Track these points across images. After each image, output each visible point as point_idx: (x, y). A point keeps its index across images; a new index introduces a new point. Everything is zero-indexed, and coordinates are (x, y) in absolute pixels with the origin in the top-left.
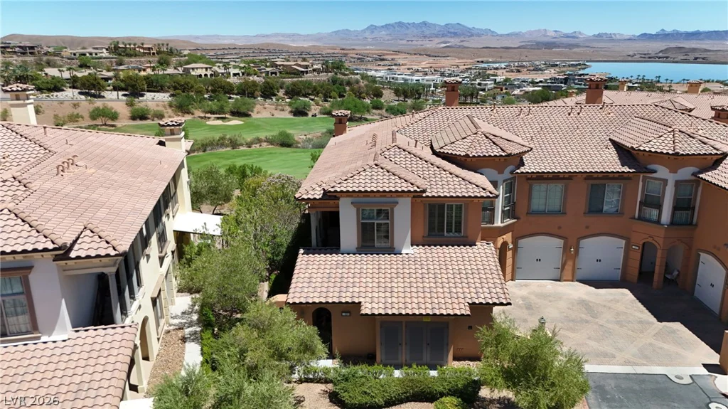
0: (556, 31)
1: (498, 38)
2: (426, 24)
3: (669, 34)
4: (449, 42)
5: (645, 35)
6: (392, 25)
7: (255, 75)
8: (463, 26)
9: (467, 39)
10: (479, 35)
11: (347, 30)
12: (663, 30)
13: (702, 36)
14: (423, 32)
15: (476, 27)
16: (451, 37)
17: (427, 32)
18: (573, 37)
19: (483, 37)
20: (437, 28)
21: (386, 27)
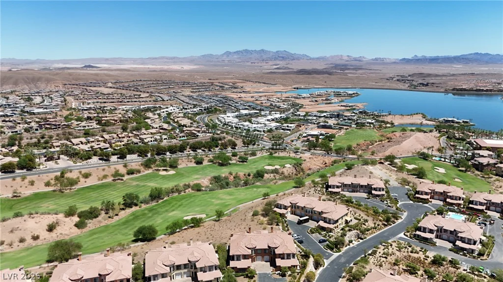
0: (348, 56)
1: (311, 61)
2: (263, 51)
3: (419, 59)
4: (278, 65)
5: (404, 59)
6: (241, 52)
7: (175, 139)
8: (288, 52)
9: (291, 62)
10: (298, 59)
11: (211, 54)
12: (416, 56)
13: (439, 61)
14: (262, 56)
15: (297, 53)
16: (280, 60)
17: (265, 57)
18: (360, 61)
19: (302, 60)
20: (271, 54)
21: (237, 53)
